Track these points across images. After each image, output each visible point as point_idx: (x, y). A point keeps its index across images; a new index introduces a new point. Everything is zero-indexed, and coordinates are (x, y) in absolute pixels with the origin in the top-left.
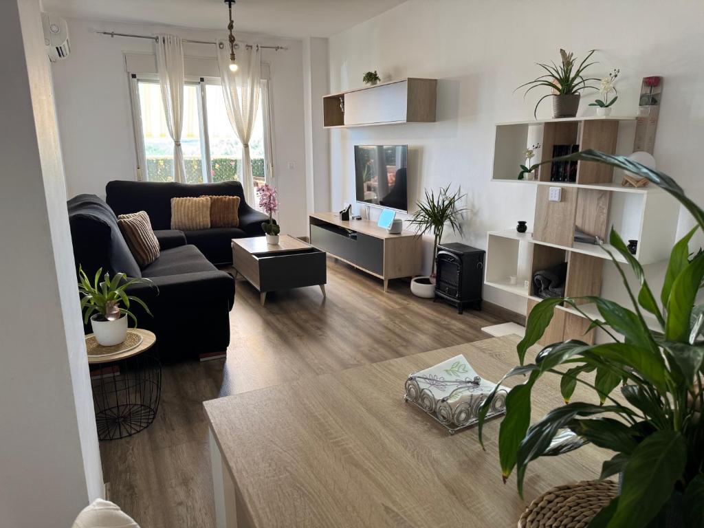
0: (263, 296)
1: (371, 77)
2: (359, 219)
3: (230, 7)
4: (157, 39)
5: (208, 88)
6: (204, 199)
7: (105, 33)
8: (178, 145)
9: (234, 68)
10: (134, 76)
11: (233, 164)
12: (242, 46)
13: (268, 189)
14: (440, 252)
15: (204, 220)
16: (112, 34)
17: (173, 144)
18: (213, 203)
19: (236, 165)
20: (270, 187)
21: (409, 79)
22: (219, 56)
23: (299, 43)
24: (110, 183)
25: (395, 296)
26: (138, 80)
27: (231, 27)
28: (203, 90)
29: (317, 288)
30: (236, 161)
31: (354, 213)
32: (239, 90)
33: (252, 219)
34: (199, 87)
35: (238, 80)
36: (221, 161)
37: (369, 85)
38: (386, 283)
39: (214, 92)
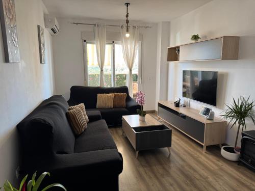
0: (137, 152)
1: (195, 37)
2: (185, 106)
3: (127, 6)
4: (95, 25)
5: (116, 45)
6: (111, 95)
7: (74, 23)
8: (102, 70)
9: (128, 35)
10: (85, 41)
11: (124, 76)
12: (131, 27)
13: (141, 94)
14: (244, 137)
15: (110, 104)
16: (77, 24)
17: (100, 70)
18: (115, 96)
19: (126, 77)
20: (142, 92)
21: (224, 37)
22: (121, 32)
23: (157, 24)
24: (72, 87)
25: (211, 157)
26: (87, 43)
27: (127, 16)
28: (114, 47)
29: (166, 149)
30: (126, 75)
31: (182, 103)
32: (129, 46)
33: (132, 104)
34: (112, 45)
35: (129, 42)
36: (120, 75)
37: (194, 41)
38: (205, 148)
39: (118, 47)
